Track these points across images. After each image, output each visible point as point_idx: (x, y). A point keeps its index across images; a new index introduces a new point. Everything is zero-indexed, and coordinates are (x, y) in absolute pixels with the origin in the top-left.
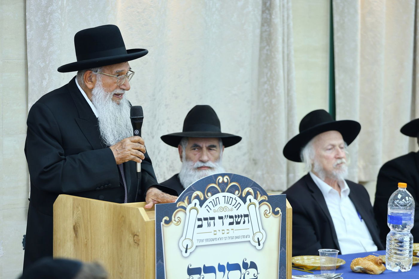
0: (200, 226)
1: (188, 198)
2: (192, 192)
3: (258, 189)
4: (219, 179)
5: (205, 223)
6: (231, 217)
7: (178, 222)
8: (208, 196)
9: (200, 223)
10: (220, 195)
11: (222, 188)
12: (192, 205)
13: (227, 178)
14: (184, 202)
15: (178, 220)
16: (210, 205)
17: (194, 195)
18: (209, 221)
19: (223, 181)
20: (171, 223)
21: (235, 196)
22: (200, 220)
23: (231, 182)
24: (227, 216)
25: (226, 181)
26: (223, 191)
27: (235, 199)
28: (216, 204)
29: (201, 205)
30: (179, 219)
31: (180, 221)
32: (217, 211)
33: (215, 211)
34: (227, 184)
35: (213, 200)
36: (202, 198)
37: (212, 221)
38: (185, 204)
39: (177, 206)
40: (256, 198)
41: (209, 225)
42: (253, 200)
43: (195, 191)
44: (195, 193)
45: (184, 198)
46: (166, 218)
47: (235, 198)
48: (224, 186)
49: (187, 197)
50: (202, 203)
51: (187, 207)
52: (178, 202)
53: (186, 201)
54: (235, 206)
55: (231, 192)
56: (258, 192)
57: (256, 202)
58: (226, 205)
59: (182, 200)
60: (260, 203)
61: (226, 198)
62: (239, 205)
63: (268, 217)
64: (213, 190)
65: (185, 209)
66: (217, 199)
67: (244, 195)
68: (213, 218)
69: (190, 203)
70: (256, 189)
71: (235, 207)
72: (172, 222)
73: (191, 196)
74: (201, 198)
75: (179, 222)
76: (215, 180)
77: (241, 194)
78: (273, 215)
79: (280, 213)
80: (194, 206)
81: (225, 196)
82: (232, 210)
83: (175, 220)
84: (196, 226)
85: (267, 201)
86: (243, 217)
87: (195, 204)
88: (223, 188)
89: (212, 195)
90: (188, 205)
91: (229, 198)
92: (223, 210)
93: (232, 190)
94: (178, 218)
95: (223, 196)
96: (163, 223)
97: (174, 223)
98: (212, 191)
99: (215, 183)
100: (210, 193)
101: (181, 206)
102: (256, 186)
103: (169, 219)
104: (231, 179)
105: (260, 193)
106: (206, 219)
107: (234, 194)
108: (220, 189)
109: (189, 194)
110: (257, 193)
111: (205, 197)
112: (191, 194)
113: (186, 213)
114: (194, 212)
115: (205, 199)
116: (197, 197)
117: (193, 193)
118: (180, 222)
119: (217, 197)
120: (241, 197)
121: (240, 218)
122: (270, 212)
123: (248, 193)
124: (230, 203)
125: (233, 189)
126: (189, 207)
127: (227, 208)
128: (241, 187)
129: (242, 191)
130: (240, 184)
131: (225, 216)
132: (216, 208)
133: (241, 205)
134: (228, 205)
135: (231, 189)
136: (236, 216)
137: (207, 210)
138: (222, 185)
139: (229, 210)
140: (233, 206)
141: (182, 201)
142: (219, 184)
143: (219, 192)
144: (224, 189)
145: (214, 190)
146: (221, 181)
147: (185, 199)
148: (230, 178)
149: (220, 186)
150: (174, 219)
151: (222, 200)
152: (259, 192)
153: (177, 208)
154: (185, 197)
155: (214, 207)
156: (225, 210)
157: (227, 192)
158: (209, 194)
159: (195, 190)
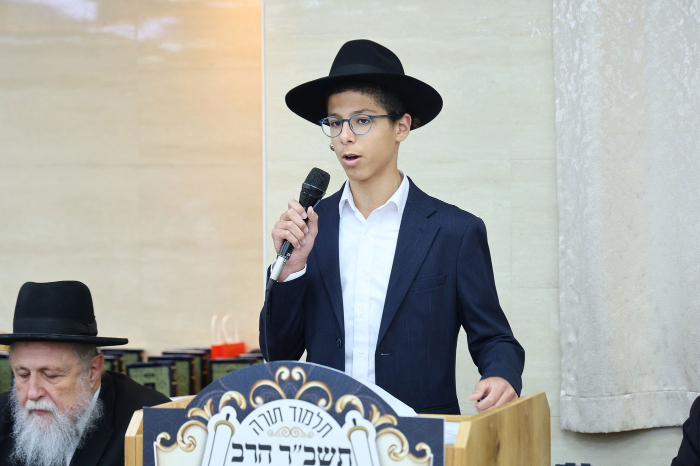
0: (239, 459)
1: (212, 403)
2: (222, 391)
3: (374, 400)
4: (281, 373)
5: (249, 454)
6: (309, 449)
7: (190, 445)
8: (255, 402)
9: (237, 453)
10: (284, 404)
11: (287, 390)
12: (221, 416)
13: (300, 373)
14: (203, 409)
15: (191, 443)
16: (262, 421)
17: (226, 397)
18: (258, 451)
19: (291, 377)
20: (174, 446)
21: (320, 409)
22: (237, 446)
23: (308, 381)
24: (300, 447)
25: (296, 377)
26: (291, 396)
27: (318, 415)
28: (274, 420)
29: (240, 419)
30: (191, 441)
31: (193, 443)
32: (277, 434)
33: (271, 434)
34: (299, 384)
35: (268, 412)
36: (243, 406)
37: (265, 453)
38: (206, 413)
39: (189, 415)
40: (368, 416)
41: (258, 459)
42: (362, 421)
43: (226, 391)
44: (229, 395)
45: (203, 402)
46: (164, 435)
47: (319, 413)
48: (292, 387)
49: (210, 401)
50: (242, 415)
51: (209, 418)
52: (189, 407)
53: (207, 408)
54: (319, 428)
55: (309, 401)
56: (374, 407)
57: (370, 427)
58: (297, 424)
59: (199, 404)
60: (378, 429)
61: (298, 411)
62: (328, 428)
63: (398, 459)
64: (267, 393)
65: (205, 422)
66: (277, 411)
67: (339, 409)
68: (268, 448)
69: (215, 411)
70: (368, 400)
71: (319, 432)
72: (177, 444)
73: (219, 398)
74: (241, 405)
75: (192, 445)
76: (271, 374)
77: (333, 407)
78: (412, 457)
79: (430, 454)
80: (225, 418)
81: (295, 408)
82: (310, 436)
83: (183, 441)
84: (230, 458)
85: (396, 427)
86: (337, 453)
87: (228, 416)
88: (290, 390)
89: (265, 402)
90: (213, 415)
91: (304, 412)
92: (291, 433)
93: (312, 396)
94: (190, 439)
95: (290, 407)
96: (157, 443)
97: (180, 446)
98: (266, 395)
99: (273, 380)
100: (262, 397)
101: (196, 416)
102: (367, 394)
103: (171, 437)
104: (308, 375)
105: (379, 410)
106: (250, 447)
107: (316, 404)
108: (285, 392)
109: (214, 394)
110: (371, 409)
111: (248, 404)
112: (220, 395)
113: (207, 431)
114: (224, 430)
115: (250, 409)
116: (232, 403)
117: (223, 394)
118: (195, 446)
119: (278, 407)
120: (332, 412)
121: (330, 454)
122: (402, 451)
123: (350, 407)
124: (307, 421)
125: (314, 394)
126: (213, 420)
127: (300, 432)
128: (332, 393)
129: (335, 401)
130: (329, 387)
131: (295, 446)
132: (275, 428)
133: (331, 428)
134: (302, 426)
135: (310, 395)
136: (320, 450)
137: (254, 429)
138: (289, 384)
139: (304, 435)
140: (314, 428)
141: (199, 407)
142: (281, 383)
143: (280, 398)
144: (294, 394)
145: (270, 393)
146: (285, 377)
147: (205, 404)
148: (306, 372)
149: (283, 385)
150: (181, 439)
151: (288, 413)
152: (377, 406)
153: (188, 420)
154: (206, 400)
155: (269, 425)
156: (295, 433)
157: (301, 398)
158: (259, 400)
159: (225, 388)
